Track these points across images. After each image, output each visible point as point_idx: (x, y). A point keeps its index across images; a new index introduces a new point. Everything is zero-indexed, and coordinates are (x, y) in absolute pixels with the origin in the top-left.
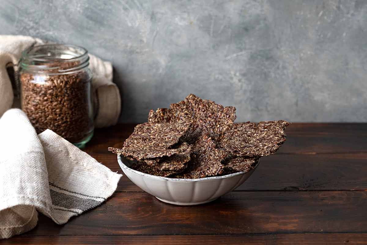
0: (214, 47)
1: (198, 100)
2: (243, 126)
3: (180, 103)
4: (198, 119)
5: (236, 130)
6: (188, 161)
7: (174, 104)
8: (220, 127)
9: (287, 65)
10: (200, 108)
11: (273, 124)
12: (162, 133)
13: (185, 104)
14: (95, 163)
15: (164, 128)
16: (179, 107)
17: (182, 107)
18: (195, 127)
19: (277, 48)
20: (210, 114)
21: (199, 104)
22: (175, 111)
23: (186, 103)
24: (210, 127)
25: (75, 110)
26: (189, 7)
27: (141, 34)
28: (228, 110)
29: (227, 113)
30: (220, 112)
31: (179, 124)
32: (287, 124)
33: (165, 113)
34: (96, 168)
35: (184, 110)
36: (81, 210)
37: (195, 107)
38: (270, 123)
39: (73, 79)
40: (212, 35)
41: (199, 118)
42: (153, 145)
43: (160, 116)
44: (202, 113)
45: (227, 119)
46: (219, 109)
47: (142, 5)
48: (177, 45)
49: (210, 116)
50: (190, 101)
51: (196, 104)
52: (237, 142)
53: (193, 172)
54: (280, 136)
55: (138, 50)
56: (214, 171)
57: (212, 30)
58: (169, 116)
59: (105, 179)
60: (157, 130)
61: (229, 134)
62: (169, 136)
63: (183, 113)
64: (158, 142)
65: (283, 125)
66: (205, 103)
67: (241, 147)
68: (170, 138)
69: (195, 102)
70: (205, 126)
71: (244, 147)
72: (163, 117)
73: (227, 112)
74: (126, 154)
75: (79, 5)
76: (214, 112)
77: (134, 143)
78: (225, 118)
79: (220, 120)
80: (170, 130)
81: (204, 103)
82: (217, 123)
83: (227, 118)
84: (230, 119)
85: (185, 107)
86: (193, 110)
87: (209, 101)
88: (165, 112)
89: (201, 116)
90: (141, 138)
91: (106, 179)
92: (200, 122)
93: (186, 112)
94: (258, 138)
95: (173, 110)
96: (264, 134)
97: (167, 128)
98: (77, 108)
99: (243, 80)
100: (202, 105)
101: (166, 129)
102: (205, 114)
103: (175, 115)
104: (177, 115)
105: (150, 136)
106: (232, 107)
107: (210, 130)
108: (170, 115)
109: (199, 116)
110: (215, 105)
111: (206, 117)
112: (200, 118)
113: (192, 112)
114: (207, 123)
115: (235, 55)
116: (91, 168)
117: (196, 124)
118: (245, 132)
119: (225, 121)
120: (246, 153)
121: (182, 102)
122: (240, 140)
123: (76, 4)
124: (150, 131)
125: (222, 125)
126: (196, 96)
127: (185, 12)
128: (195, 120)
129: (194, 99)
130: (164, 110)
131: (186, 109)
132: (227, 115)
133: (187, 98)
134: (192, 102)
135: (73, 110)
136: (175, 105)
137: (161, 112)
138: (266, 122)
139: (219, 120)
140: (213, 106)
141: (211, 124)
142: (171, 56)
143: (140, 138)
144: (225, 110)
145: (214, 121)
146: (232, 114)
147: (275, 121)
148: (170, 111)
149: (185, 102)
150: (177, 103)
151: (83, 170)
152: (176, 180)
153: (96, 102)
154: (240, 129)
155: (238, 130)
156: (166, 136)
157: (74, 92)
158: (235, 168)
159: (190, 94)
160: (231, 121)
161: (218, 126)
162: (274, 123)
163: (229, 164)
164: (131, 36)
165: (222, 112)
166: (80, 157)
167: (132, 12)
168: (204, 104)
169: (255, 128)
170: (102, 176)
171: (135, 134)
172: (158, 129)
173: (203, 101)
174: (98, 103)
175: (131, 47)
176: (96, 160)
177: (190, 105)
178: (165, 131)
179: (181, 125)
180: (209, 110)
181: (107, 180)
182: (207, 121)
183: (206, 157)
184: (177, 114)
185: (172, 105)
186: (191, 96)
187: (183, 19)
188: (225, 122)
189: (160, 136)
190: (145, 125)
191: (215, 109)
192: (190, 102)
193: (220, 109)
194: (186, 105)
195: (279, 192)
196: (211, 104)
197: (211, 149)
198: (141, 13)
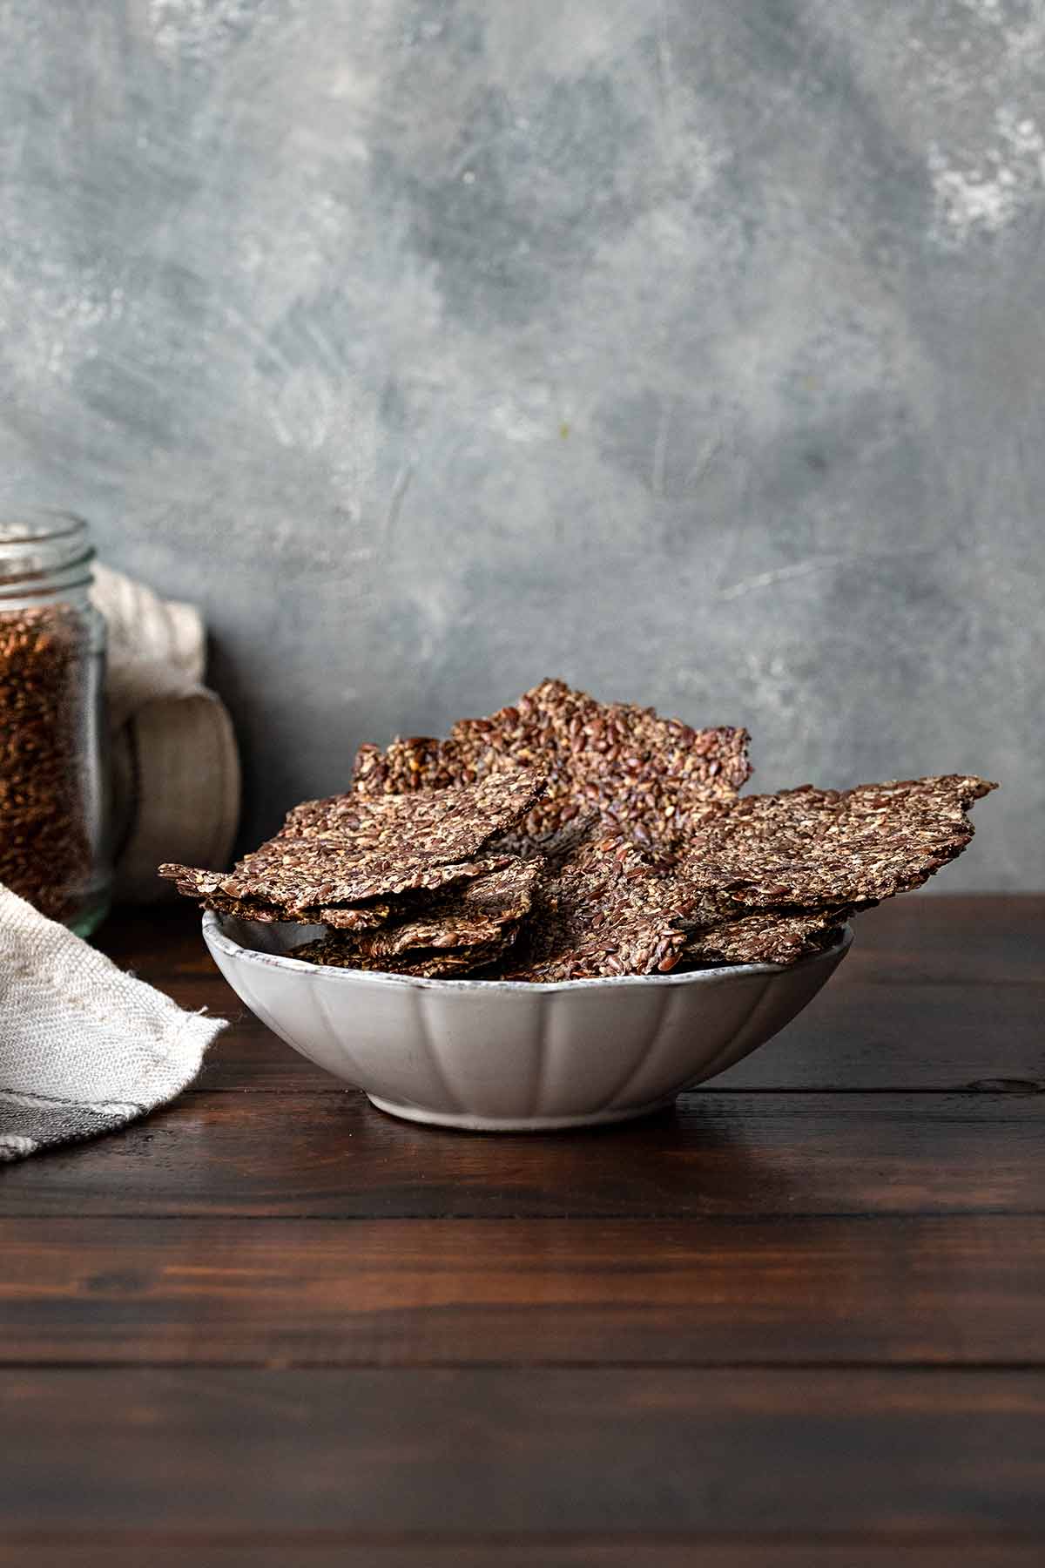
0: (667, 539)
1: (579, 704)
2: (781, 802)
3: (496, 715)
4: (579, 782)
5: (745, 818)
6: (519, 915)
7: (468, 724)
8: (677, 817)
9: (1004, 622)
10: (586, 737)
11: (914, 789)
12: (409, 825)
13: (519, 723)
14: (102, 972)
15: (419, 809)
16: (493, 732)
17: (505, 735)
18: (563, 817)
19: (960, 547)
20: (633, 762)
21: (585, 719)
22: (473, 752)
23: (524, 718)
24: (633, 815)
25: (26, 780)
26: (555, 359)
27: (335, 480)
28: (716, 742)
29: (710, 755)
30: (678, 753)
31: (487, 787)
32: (979, 787)
33: (429, 758)
34: (110, 992)
35: (513, 748)
36: (29, 1139)
37: (565, 732)
38: (903, 788)
39: (19, 635)
40: (657, 486)
41: (583, 782)
42: (363, 867)
43: (405, 769)
44: (596, 758)
45: (709, 781)
46: (673, 740)
47: (340, 348)
48: (500, 532)
49: (631, 772)
50: (542, 707)
51: (568, 723)
52: (745, 855)
53: (544, 968)
54: (943, 829)
55: (324, 556)
56: (638, 957)
57: (658, 462)
58: (444, 770)
59: (148, 1039)
60: (386, 815)
61: (716, 830)
62: (440, 834)
63: (509, 761)
64: (387, 857)
65: (960, 791)
66: (609, 714)
67: (766, 871)
68: (443, 841)
69: (567, 710)
70: (610, 814)
71: (778, 870)
72: (418, 774)
73: (709, 749)
74: (240, 890)
75: (58, 349)
76: (649, 753)
77: (282, 864)
78: (699, 778)
79: (676, 785)
80: (444, 814)
81: (606, 718)
82: (665, 799)
83: (708, 777)
84: (721, 781)
85: (519, 733)
86: (555, 747)
87: (628, 707)
88: (426, 752)
89: (593, 771)
90: (314, 849)
91: (153, 1037)
92: (585, 795)
93: (524, 753)
94: (844, 841)
95: (466, 748)
96: (873, 826)
97: (434, 806)
98: (35, 768)
99: (802, 697)
100: (599, 723)
101: (426, 812)
102: (609, 763)
103: (471, 767)
104: (482, 770)
105: (354, 839)
106: (732, 729)
107: (632, 830)
108: (451, 769)
109: (581, 769)
110: (658, 721)
111: (612, 773)
112: (585, 778)
113: (552, 754)
114: (619, 800)
115: (765, 579)
116: (84, 990)
117: (568, 805)
118: (788, 824)
119: (701, 788)
120: (788, 891)
121: (505, 711)
122: (762, 850)
123: (41, 345)
124: (354, 824)
125: (688, 805)
126: (570, 687)
127: (535, 380)
128: (565, 789)
129: (560, 702)
130: (422, 747)
131: (525, 743)
132: (709, 761)
133: (530, 694)
134: (550, 713)
135: (16, 779)
136: (474, 725)
137: (407, 754)
138: (885, 784)
139: (672, 784)
140: (645, 729)
141: (635, 803)
142: (475, 582)
143: (310, 848)
144: (704, 741)
145: (651, 792)
146: (730, 758)
147: (925, 779)
148: (452, 749)
149: (522, 713)
150: (485, 719)
151: (47, 1002)
152: (461, 987)
153: (127, 773)
154: (763, 814)
155: (759, 819)
156: (427, 834)
157: (20, 696)
158: (735, 950)
159: (541, 680)
160: (726, 788)
161: (669, 811)
162: (923, 785)
163: (708, 937)
164: (292, 490)
165: (687, 750)
166: (37, 942)
167: (296, 382)
168: (605, 721)
169: (835, 806)
170: (133, 1026)
171: (287, 836)
172: (391, 813)
173: (599, 709)
174: (136, 776)
175: (292, 540)
176: (108, 961)
177: (543, 725)
178: (425, 818)
179: (495, 790)
180: (631, 747)
181: (158, 1040)
182: (621, 791)
183: (606, 913)
184: (480, 765)
185: (462, 726)
186: (547, 689)
187: (527, 412)
188: (699, 792)
189: (400, 838)
190: (336, 804)
191: (658, 740)
192: (545, 713)
193: (679, 737)
194: (525, 726)
195: (945, 1096)
196: (637, 721)
197: (629, 882)
198: (337, 388)
